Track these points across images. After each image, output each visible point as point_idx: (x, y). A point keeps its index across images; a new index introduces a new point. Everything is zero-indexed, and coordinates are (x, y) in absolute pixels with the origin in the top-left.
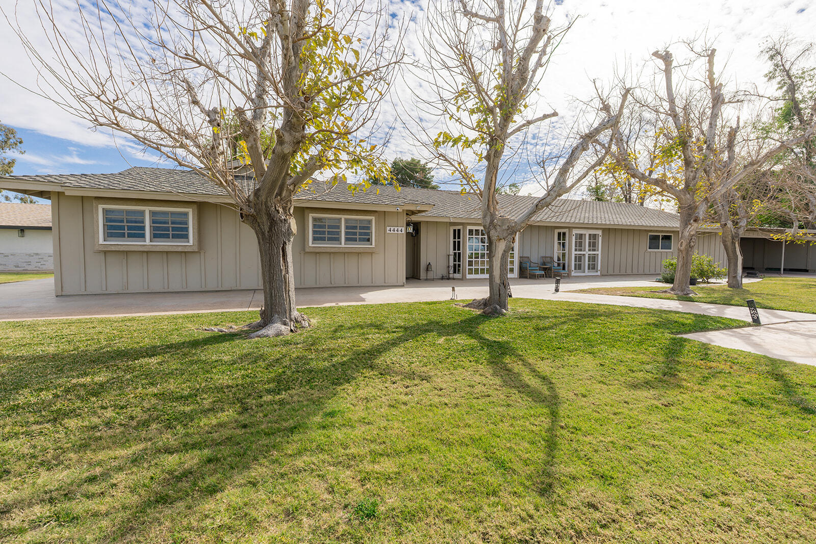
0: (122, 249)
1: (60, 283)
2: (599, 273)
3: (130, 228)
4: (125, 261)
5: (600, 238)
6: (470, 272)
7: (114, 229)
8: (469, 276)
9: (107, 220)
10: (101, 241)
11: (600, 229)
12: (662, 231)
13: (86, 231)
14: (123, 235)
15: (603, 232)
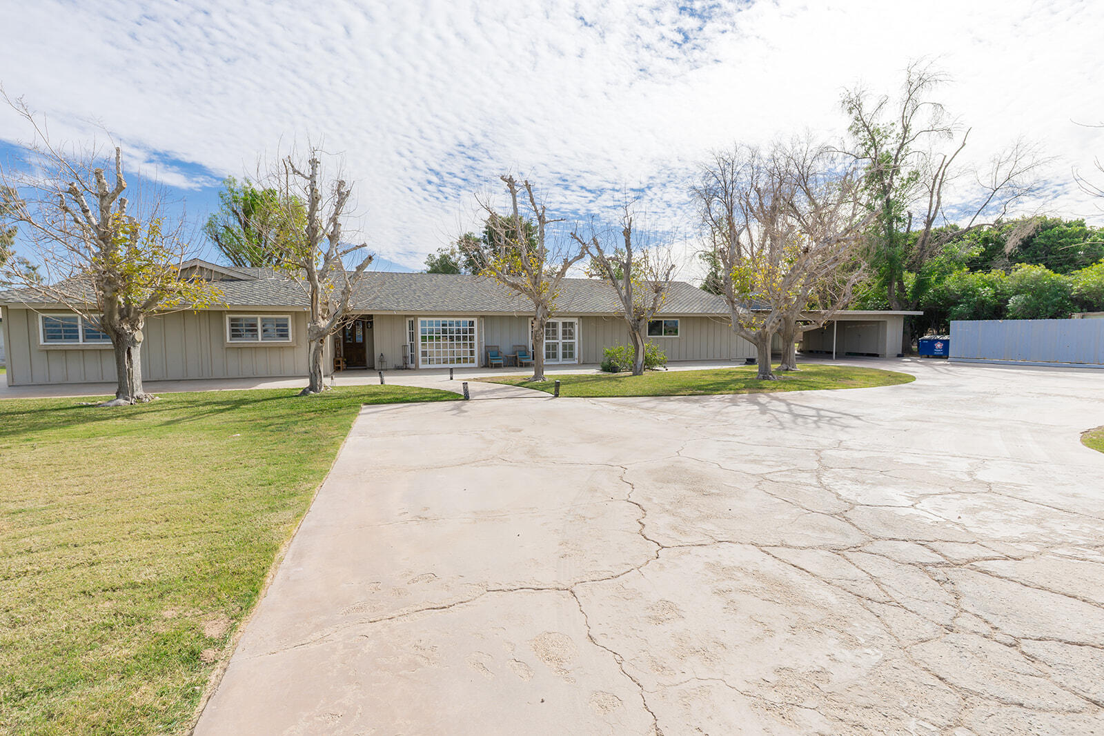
0: (59, 348)
1: (11, 377)
2: (576, 362)
3: (66, 331)
4: (64, 357)
5: (576, 327)
6: (424, 361)
7: (53, 332)
8: (421, 366)
9: (45, 325)
10: (42, 342)
11: (576, 317)
12: (664, 317)
13: (31, 335)
14: (60, 337)
15: (579, 320)
